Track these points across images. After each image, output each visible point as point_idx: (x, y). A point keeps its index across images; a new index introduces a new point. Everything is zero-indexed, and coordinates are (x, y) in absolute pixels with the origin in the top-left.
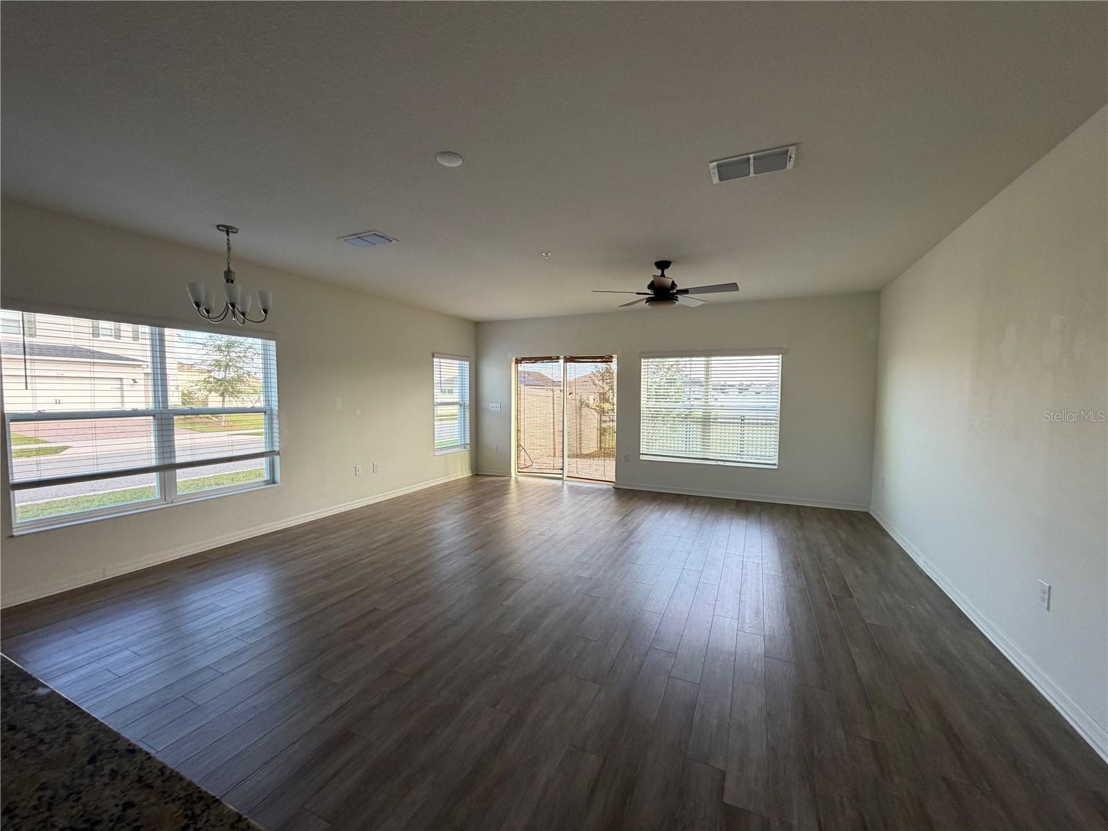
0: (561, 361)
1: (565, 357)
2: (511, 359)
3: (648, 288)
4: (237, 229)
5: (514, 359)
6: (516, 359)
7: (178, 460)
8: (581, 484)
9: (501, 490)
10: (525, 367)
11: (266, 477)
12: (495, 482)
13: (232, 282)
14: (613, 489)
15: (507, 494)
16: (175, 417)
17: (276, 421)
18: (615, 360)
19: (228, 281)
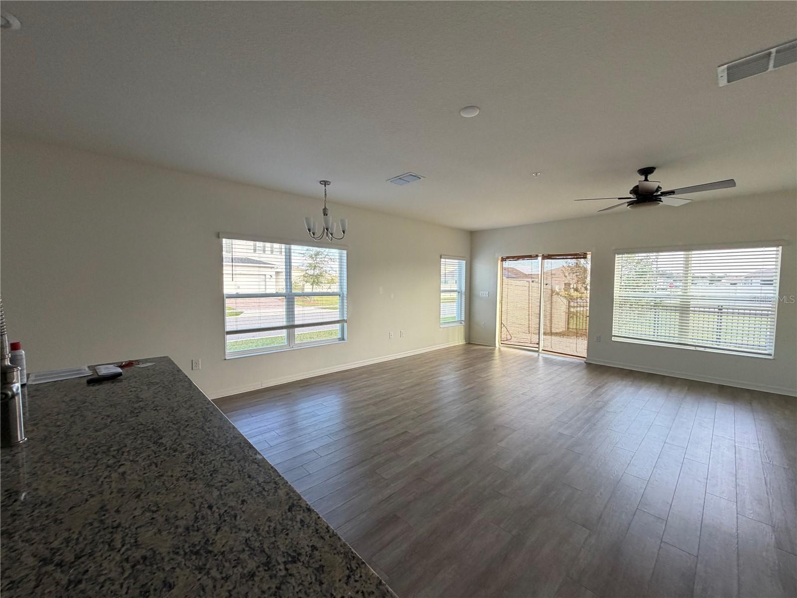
0: (540, 258)
1: (543, 255)
2: (498, 258)
3: (630, 193)
4: (330, 182)
5: (500, 258)
6: (502, 258)
7: (297, 323)
8: (555, 357)
9: (488, 356)
10: (508, 264)
11: (339, 336)
12: (484, 350)
13: (327, 215)
14: (585, 364)
15: (493, 360)
16: (295, 297)
17: (345, 301)
18: (589, 257)
19: (324, 215)
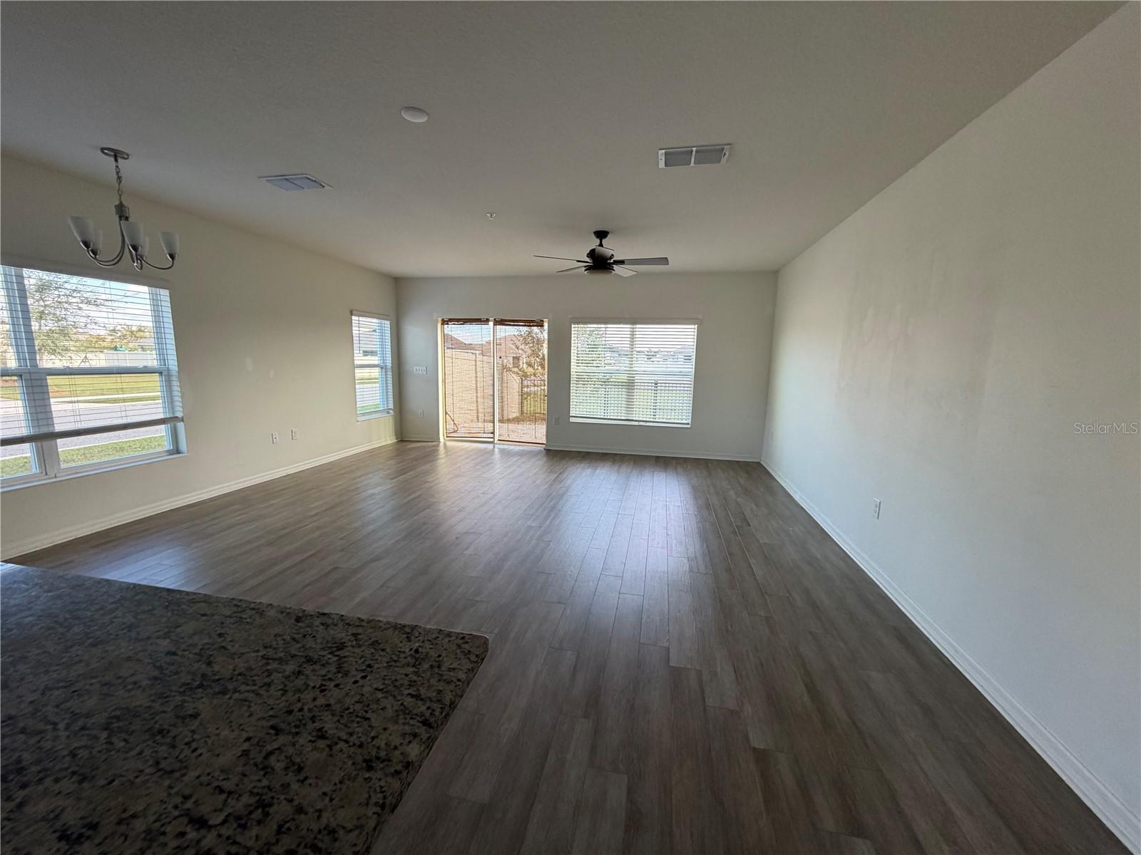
0: (491, 324)
1: (495, 319)
2: (437, 320)
3: (588, 257)
4: (128, 155)
5: (440, 319)
6: (443, 320)
7: (58, 428)
8: (512, 447)
9: (430, 455)
10: (453, 330)
11: (167, 445)
12: (424, 447)
13: (127, 219)
14: (544, 451)
15: (437, 459)
16: (48, 377)
17: (176, 384)
18: (546, 325)
19: (120, 217)
